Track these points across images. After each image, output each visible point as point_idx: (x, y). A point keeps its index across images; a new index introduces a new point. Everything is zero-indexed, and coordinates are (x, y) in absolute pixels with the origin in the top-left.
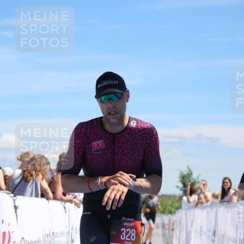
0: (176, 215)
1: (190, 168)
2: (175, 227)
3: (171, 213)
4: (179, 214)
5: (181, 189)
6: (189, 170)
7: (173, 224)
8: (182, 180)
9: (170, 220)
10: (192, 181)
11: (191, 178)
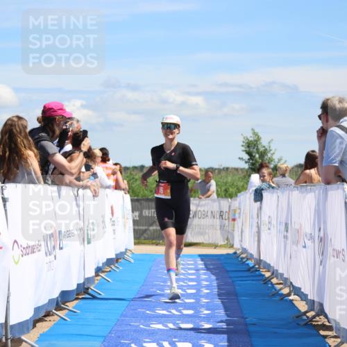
0: (238, 199)
1: (256, 131)
2: (237, 216)
3: (231, 196)
4: (242, 197)
5: (246, 162)
6: (255, 134)
7: (235, 211)
8: (247, 149)
9: (230, 207)
10: (262, 149)
11: (259, 146)
